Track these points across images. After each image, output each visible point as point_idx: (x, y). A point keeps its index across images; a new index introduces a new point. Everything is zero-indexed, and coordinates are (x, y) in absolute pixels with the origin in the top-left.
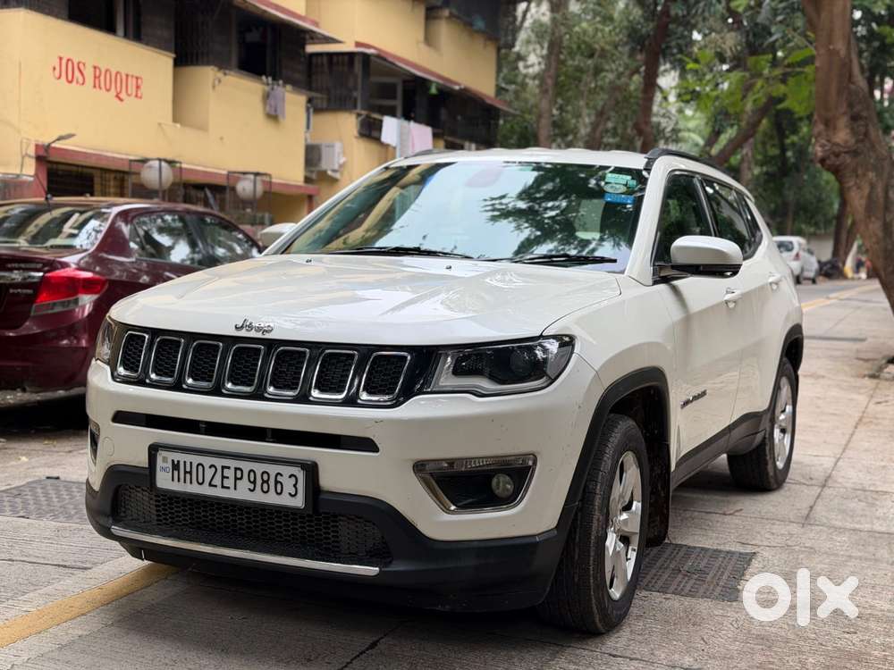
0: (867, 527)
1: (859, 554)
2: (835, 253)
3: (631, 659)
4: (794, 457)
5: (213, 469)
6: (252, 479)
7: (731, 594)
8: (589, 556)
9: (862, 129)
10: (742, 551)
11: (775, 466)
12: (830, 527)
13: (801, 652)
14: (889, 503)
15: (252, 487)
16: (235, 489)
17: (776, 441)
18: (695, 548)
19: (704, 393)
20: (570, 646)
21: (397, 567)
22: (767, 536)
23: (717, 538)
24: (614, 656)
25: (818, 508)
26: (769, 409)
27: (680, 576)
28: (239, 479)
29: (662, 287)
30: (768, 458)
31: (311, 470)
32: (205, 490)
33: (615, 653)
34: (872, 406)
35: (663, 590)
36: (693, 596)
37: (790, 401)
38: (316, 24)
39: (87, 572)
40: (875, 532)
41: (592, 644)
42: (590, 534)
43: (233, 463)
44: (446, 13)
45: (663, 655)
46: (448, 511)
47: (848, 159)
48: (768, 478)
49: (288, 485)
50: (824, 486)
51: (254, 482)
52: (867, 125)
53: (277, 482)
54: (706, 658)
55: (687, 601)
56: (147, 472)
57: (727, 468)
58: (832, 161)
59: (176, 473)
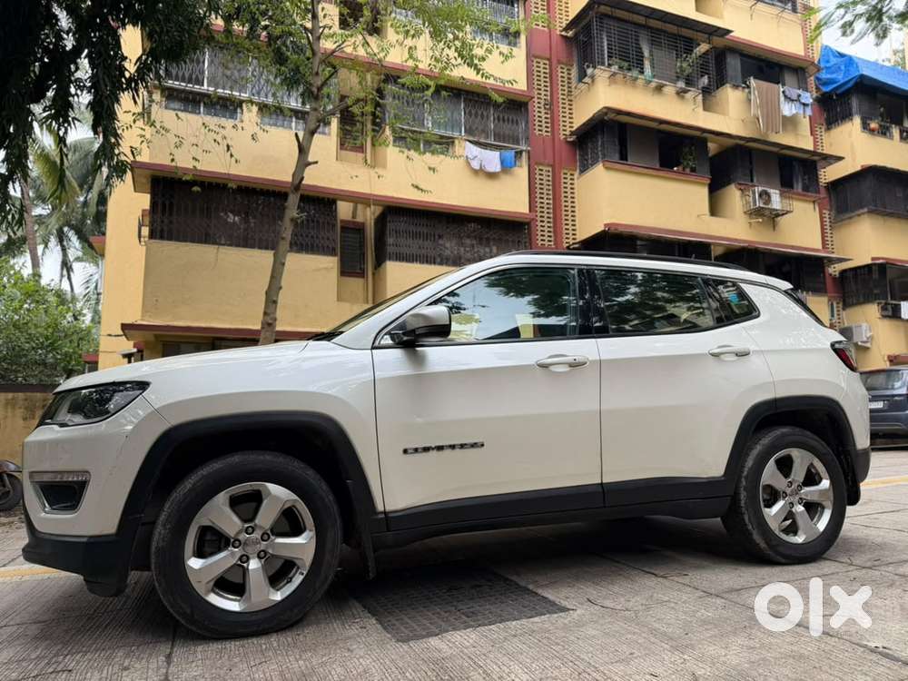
10: (569, 606)
19: (473, 446)
22: (636, 599)
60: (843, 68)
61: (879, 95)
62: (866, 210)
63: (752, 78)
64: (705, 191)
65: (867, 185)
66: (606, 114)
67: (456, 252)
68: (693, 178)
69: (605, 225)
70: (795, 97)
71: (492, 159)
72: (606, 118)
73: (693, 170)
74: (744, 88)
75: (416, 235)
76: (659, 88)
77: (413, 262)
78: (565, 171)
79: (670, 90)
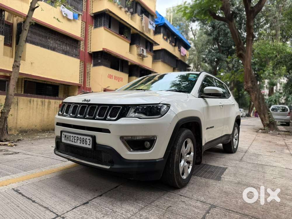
0: (256, 163)
1: (254, 169)
2: (249, 112)
3: (186, 197)
4: (238, 146)
5: (73, 137)
7: (219, 179)
8: (174, 166)
9: (254, 84)
10: (224, 167)
11: (234, 148)
12: (246, 162)
13: (237, 198)
14: (261, 157)
16: (77, 142)
17: (234, 141)
18: (212, 166)
19: (213, 127)
20: (169, 192)
21: (116, 166)
22: (231, 164)
23: (218, 163)
24: (181, 196)
25: (244, 157)
26: (232, 134)
27: (207, 173)
29: (201, 99)
30: (232, 145)
31: (94, 138)
32: (71, 143)
33: (182, 195)
34: (257, 137)
35: (201, 176)
36: (209, 178)
37: (238, 133)
38: (153, 70)
39: (65, 162)
40: (258, 164)
41: (176, 191)
42: (174, 160)
43: (77, 136)
44: (177, 69)
45: (196, 196)
46: (130, 151)
47: (251, 89)
48: (232, 150)
49: (88, 142)
50: (245, 153)
51: (81, 141)
52: (255, 83)
53: (86, 141)
54: (208, 198)
55: (207, 180)
56: (60, 137)
57: (222, 147)
58: (248, 89)
59: (65, 138)
60: (161, 19)
61: (167, 30)
62: (161, 60)
63: (143, 14)
64: (129, 45)
65: (162, 53)
66: (107, 11)
67: (54, 46)
68: (126, 40)
69: (103, 48)
70: (152, 24)
71: (70, 14)
72: (106, 12)
73: (127, 37)
74: (140, 16)
75: (40, 35)
76: (121, 8)
77: (37, 45)
78: (89, 26)
79: (123, 9)
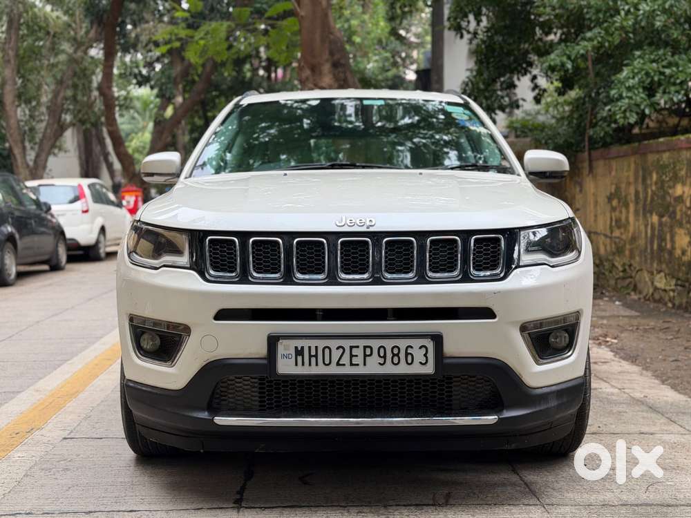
5: (341, 350)
6: (382, 355)
15: (382, 361)
16: (365, 364)
28: (369, 356)
31: (438, 339)
32: (333, 370)
43: (362, 343)
46: (538, 363)
49: (419, 355)
51: (384, 357)
53: (407, 354)
56: (266, 361)
59: (300, 358)
